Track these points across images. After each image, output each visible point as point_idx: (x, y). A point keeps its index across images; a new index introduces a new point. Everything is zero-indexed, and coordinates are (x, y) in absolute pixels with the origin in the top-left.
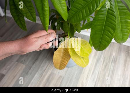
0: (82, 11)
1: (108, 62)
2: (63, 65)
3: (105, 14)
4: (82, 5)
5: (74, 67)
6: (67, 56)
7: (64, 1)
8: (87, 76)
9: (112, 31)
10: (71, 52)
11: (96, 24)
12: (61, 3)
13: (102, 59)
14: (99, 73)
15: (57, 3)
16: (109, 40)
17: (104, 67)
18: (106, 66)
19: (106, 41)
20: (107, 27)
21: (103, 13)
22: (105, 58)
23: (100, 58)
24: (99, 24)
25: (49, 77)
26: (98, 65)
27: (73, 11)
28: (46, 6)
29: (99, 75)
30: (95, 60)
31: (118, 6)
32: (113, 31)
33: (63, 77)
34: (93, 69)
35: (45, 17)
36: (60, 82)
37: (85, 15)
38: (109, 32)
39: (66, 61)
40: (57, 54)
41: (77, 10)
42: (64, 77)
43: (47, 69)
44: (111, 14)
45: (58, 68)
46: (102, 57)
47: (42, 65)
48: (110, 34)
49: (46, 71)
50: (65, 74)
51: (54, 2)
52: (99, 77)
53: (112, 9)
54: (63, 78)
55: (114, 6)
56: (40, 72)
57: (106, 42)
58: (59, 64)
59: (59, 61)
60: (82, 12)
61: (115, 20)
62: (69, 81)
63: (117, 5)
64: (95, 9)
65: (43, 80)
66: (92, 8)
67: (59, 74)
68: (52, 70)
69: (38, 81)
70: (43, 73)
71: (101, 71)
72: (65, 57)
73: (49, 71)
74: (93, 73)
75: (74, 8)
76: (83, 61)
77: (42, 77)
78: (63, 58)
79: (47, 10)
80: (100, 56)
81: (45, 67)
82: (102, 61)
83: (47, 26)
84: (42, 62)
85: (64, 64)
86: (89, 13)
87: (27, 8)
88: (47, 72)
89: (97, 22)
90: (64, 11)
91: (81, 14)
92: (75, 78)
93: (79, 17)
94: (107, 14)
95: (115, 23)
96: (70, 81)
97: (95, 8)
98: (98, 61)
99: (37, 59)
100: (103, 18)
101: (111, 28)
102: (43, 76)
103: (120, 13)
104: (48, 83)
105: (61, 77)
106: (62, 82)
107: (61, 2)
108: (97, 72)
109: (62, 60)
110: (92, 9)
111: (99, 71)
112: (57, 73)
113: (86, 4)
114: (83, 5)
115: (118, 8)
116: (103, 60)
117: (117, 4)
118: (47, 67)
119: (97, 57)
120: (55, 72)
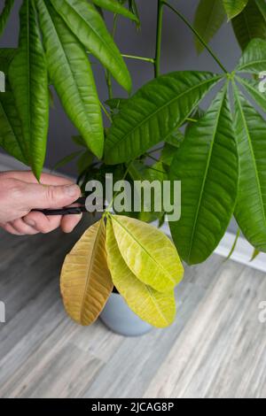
0: (142, 128)
1: (256, 337)
2: (91, 307)
3: (208, 145)
4: (142, 113)
5: (144, 337)
6: (102, 275)
7: (92, 97)
8: (182, 372)
9: (227, 199)
10: (115, 264)
11: (180, 172)
12: (83, 100)
13: (238, 327)
14: (223, 369)
15: (73, 97)
16: (219, 227)
17: (240, 350)
18: (247, 349)
19: (211, 231)
20: (211, 183)
21: (202, 139)
22: (248, 323)
23: (232, 322)
24: (189, 172)
25: (58, 357)
26: (221, 343)
27: (119, 128)
28: (40, 101)
29: (221, 375)
30: (216, 326)
31: (248, 126)
32: (229, 198)
33: (101, 364)
34: (203, 353)
35: (35, 133)
36: (90, 378)
37: (148, 141)
38: (219, 199)
39: (101, 295)
40: (74, 265)
41: (128, 125)
42: (105, 364)
43: (57, 331)
44: (226, 147)
45: (78, 318)
46: (240, 318)
47: (45, 317)
48: (222, 208)
49: (52, 336)
50: (111, 357)
51: (64, 93)
52: (218, 381)
53: (228, 131)
54: (102, 368)
55: (235, 123)
56: (33, 336)
57: (211, 234)
58: (79, 304)
59: (81, 292)
60: (141, 131)
61: (235, 164)
62: (118, 381)
63: (245, 122)
64: (175, 124)
65: (36, 362)
66: (167, 120)
67: (92, 353)
68: (71, 335)
69: (21, 366)
70: (43, 341)
71: (229, 364)
72: (97, 280)
73: (64, 337)
74: (202, 365)
75: (122, 121)
76: (153, 305)
77: (35, 355)
78: (91, 283)
79: (41, 115)
80: (232, 315)
81: (55, 323)
82: (237, 332)
83: (39, 163)
84: (50, 306)
85: (94, 305)
86: (158, 133)
87: (9, 120)
88: (55, 340)
89: (184, 166)
90: (91, 124)
91: (138, 137)
92: (141, 373)
93: (132, 146)
94: (214, 145)
95: (235, 174)
96: (122, 380)
97: (175, 120)
98: (224, 329)
99: (34, 297)
100: (202, 157)
101: (225, 188)
102: (40, 349)
103: (254, 150)
104: (49, 376)
105: (95, 361)
106: (94, 379)
107: (85, 98)
108: (214, 364)
109: (89, 292)
110: (166, 125)
111: (223, 362)
112: (86, 349)
113: (154, 111)
114: (146, 112)
115: (247, 131)
116: (241, 330)
117: (247, 120)
118: (59, 324)
119: (222, 317)
120: (81, 345)
